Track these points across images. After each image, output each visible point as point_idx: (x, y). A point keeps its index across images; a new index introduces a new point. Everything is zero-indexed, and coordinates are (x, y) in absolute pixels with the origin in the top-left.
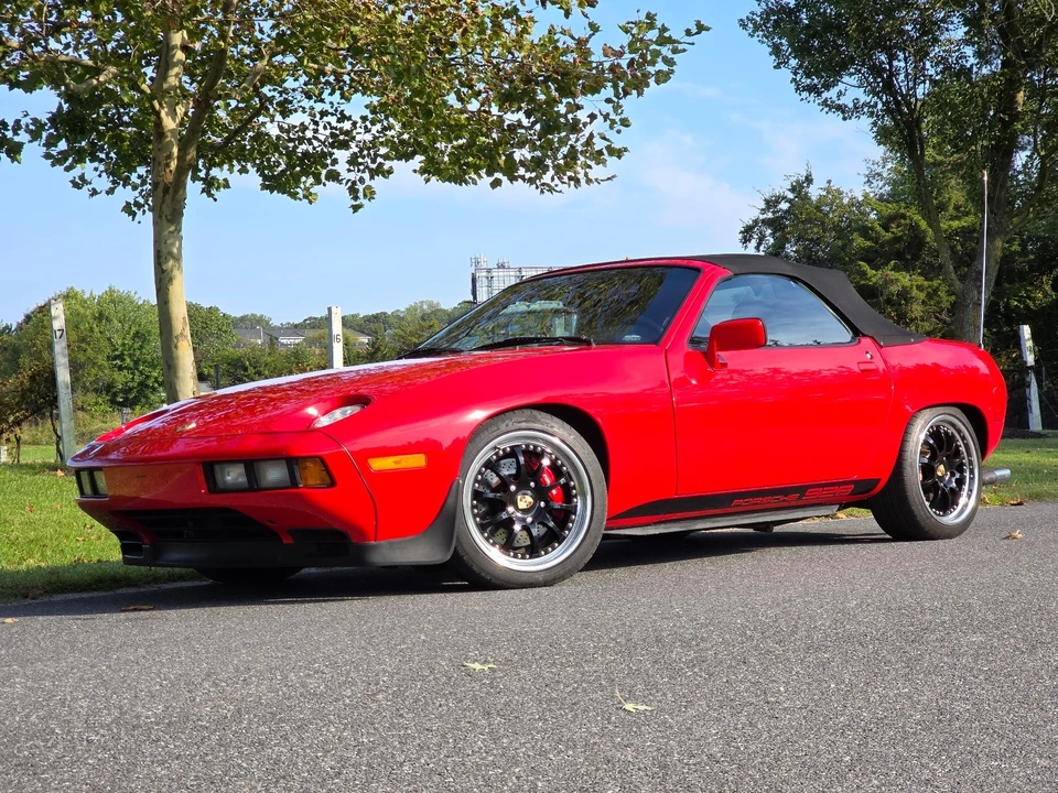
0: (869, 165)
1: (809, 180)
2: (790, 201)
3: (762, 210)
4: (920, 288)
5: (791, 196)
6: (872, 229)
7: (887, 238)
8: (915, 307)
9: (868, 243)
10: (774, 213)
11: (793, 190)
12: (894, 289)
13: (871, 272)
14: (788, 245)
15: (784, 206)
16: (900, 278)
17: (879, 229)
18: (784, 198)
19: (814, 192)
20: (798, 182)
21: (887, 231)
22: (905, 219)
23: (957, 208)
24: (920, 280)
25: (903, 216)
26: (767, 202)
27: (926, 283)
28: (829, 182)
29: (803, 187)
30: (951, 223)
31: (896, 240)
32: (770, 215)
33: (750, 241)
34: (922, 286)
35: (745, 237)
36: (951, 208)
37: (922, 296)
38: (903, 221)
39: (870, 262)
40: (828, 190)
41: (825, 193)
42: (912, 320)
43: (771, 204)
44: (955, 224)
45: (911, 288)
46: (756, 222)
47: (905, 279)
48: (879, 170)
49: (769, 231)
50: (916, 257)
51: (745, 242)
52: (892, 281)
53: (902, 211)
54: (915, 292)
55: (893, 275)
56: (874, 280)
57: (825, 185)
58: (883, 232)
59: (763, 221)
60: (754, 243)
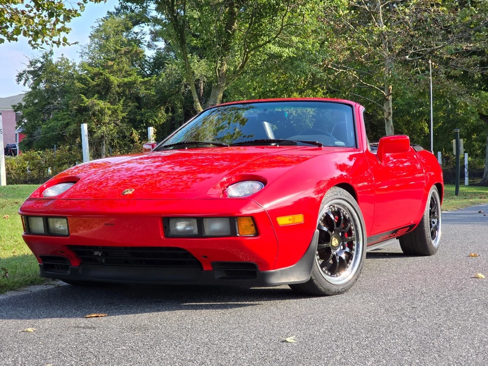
0: (82, 48)
1: (51, 53)
2: (42, 63)
3: (28, 66)
4: (109, 109)
5: (42, 60)
6: (85, 79)
7: (93, 84)
8: (106, 117)
9: (83, 86)
10: (34, 68)
11: (43, 57)
12: (96, 108)
13: (86, 99)
14: (41, 84)
15: (39, 65)
16: (100, 103)
17: (89, 79)
18: (39, 61)
19: (55, 59)
20: (46, 53)
21: (93, 80)
22: (102, 75)
23: (126, 72)
24: (109, 105)
25: (101, 74)
26: (31, 62)
27: (112, 107)
28: (63, 55)
29: (48, 56)
30: (123, 79)
31: (98, 85)
32: (32, 69)
33: (21, 81)
34: (110, 107)
35: (19, 79)
36: (123, 72)
37: (110, 112)
38: (101, 77)
39: (85, 95)
40: (63, 59)
41: (60, 60)
42: (104, 123)
43: (32, 63)
44: (126, 80)
45: (105, 108)
46: (25, 72)
47: (102, 104)
48: (87, 51)
49: (31, 76)
50: (106, 94)
51: (18, 81)
52: (96, 104)
53: (101, 71)
54: (106, 110)
55: (96, 101)
56: (87, 103)
57: (61, 56)
58: (91, 81)
59: (28, 72)
60: (23, 82)
